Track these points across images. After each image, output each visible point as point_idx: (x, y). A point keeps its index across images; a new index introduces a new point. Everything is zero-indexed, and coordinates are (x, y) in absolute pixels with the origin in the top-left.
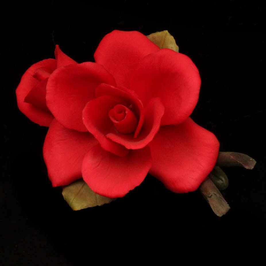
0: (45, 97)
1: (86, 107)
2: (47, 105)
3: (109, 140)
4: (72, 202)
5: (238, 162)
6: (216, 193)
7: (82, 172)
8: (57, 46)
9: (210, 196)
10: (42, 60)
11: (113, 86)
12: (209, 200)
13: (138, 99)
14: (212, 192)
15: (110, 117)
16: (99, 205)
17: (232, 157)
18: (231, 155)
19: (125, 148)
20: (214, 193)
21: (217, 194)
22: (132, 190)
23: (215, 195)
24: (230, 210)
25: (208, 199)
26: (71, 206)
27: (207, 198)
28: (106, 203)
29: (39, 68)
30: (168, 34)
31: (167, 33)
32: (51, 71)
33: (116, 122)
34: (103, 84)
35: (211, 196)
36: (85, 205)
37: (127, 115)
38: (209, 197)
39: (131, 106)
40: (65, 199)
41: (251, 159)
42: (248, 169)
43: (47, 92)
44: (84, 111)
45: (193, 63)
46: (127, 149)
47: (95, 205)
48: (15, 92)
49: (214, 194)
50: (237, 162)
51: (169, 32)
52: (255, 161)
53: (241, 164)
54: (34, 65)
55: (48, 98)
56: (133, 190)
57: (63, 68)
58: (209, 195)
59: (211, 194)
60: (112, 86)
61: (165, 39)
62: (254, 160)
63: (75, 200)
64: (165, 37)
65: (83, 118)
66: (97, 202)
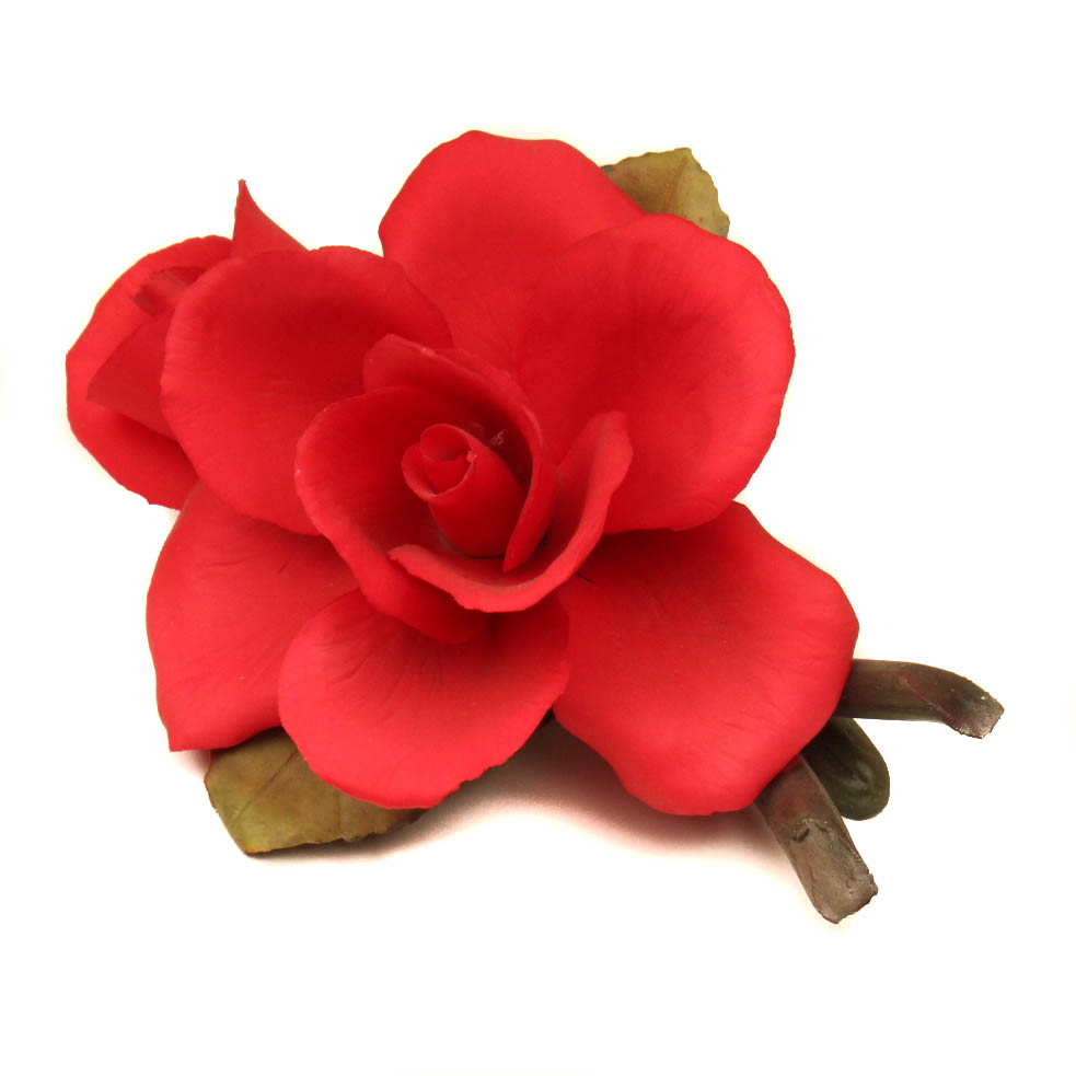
0: (159, 377)
1: (313, 428)
2: (165, 412)
3: (397, 566)
4: (240, 817)
5: (930, 703)
6: (824, 824)
11: (429, 345)
12: (794, 852)
13: (524, 408)
14: (811, 820)
15: (405, 474)
17: (904, 681)
18: (901, 672)
19: (456, 603)
20: (818, 821)
21: (829, 829)
25: (794, 846)
29: (162, 271)
31: (685, 160)
33: (427, 495)
35: (807, 832)
36: (291, 834)
37: (471, 467)
38: (796, 838)
39: (499, 436)
41: (983, 698)
43: (169, 357)
44: (302, 443)
46: (462, 608)
49: (818, 826)
50: (925, 703)
53: (938, 712)
55: (168, 381)
56: (475, 780)
58: (799, 830)
59: (806, 828)
60: (424, 350)
61: (676, 184)
63: (251, 809)
64: (679, 174)
65: (299, 472)
66: (339, 823)
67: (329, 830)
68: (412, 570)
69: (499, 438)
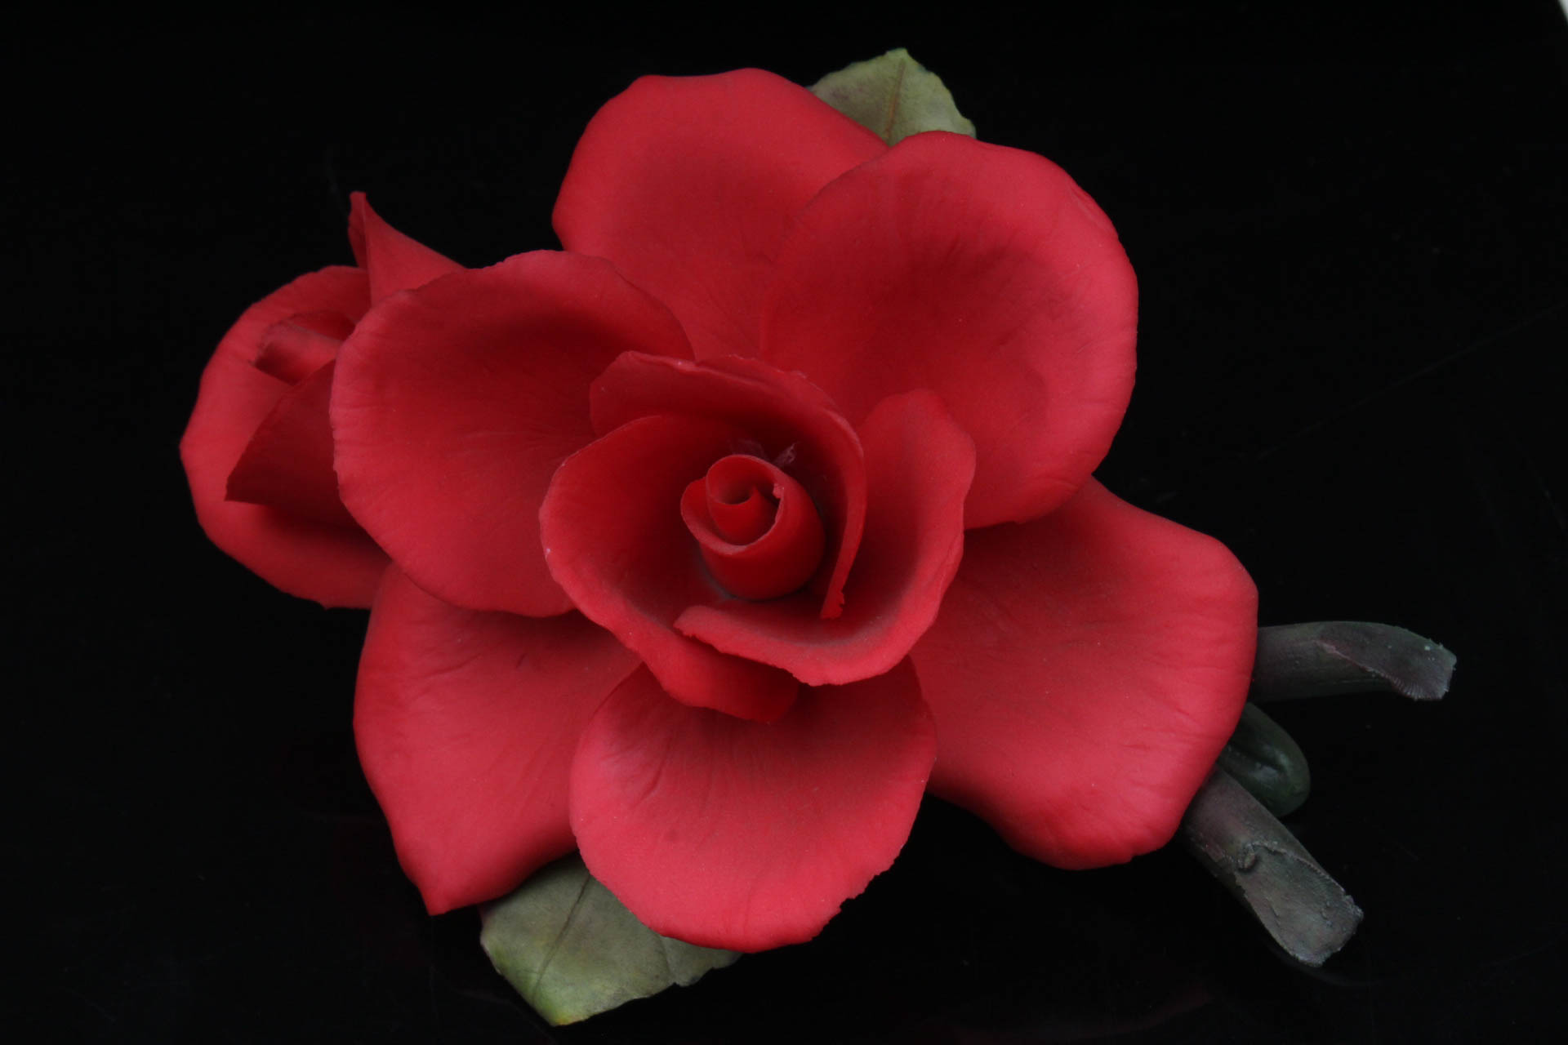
0: (330, 462)
1: (554, 491)
2: (347, 504)
3: (697, 644)
4: (539, 983)
5: (1371, 670)
6: (1274, 845)
7: (577, 830)
8: (358, 198)
9: (1248, 862)
10: (289, 278)
12: (1245, 886)
14: (1256, 843)
16: (683, 980)
17: (1330, 649)
18: (1323, 638)
20: (1266, 844)
21: (1283, 850)
22: (853, 896)
23: (1276, 853)
24: (1362, 927)
25: (1240, 879)
26: (540, 1005)
27: (1233, 877)
28: (716, 966)
29: (280, 323)
30: (912, 64)
31: (903, 64)
32: (342, 327)
34: (629, 359)
35: (1257, 861)
36: (611, 992)
37: (781, 507)
38: (1244, 871)
40: (498, 971)
41: (1427, 648)
42: (1420, 701)
43: (338, 435)
44: (544, 513)
45: (1078, 190)
47: (662, 985)
48: (176, 453)
49: (1269, 851)
50: (1363, 670)
51: (914, 54)
52: (1446, 652)
53: (1383, 678)
54: (255, 310)
55: (345, 464)
56: (860, 896)
57: (403, 298)
58: (1243, 859)
59: (1252, 854)
60: (680, 364)
61: (898, 95)
62: (1441, 647)
63: (550, 969)
64: (899, 82)
65: (549, 550)
66: (666, 965)
67: (657, 977)
68: (721, 646)
69: (789, 453)
